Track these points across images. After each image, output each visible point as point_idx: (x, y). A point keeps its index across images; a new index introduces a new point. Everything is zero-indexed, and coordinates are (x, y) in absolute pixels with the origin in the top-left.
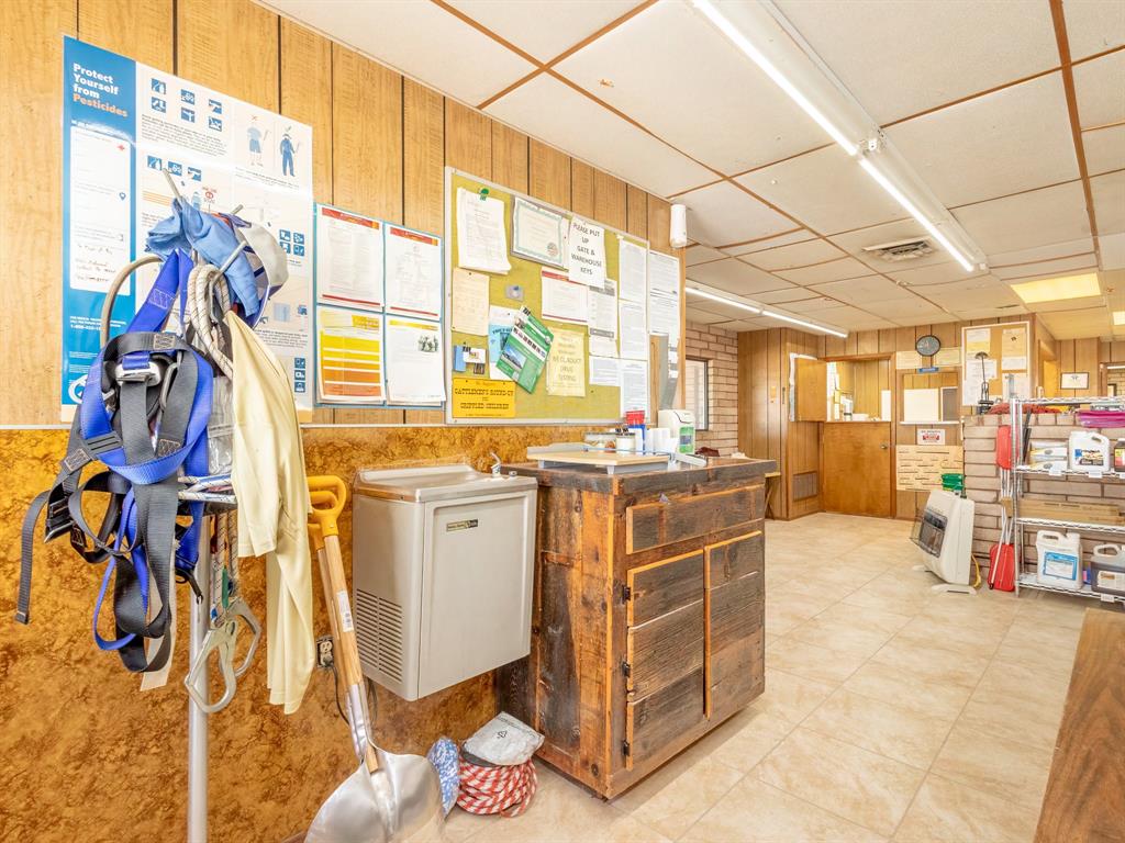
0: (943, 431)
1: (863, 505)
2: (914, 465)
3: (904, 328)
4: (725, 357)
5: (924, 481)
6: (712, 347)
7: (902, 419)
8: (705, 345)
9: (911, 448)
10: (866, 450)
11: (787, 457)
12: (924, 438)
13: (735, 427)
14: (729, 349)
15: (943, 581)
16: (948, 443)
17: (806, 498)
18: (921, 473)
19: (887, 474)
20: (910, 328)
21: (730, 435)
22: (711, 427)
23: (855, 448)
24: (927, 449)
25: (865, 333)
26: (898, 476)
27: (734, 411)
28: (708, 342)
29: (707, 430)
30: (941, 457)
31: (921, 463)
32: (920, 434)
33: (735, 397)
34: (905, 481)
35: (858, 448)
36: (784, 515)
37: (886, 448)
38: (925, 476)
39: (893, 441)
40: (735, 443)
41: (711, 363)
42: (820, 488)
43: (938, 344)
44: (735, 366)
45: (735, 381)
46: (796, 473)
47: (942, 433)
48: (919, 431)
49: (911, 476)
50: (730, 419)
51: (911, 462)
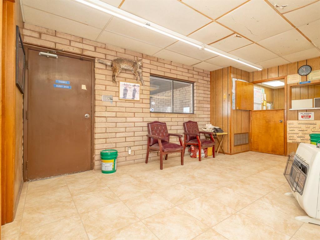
0: (313, 113)
1: (270, 149)
2: (296, 131)
3: (292, 63)
4: (203, 82)
5: (302, 138)
6: (195, 76)
7: (291, 107)
8: (191, 76)
9: (295, 122)
10: (272, 123)
11: (231, 126)
12: (302, 117)
13: (209, 113)
14: (205, 78)
15: (305, 214)
16: (315, 119)
17: (241, 145)
18: (300, 134)
19: (282, 134)
20: (295, 63)
21: (206, 116)
22: (195, 112)
23: (267, 122)
24: (303, 122)
25: (271, 68)
26: (288, 136)
27: (209, 106)
28: (193, 74)
29: (193, 113)
30: (312, 126)
31: (300, 129)
32: (300, 115)
33: (209, 100)
34: (292, 138)
35: (268, 122)
36: (229, 152)
37: (281, 122)
38: (303, 135)
39: (286, 118)
40: (209, 120)
41: (195, 84)
42: (250, 140)
43: (310, 69)
44: (209, 86)
45: (209, 93)
46: (236, 133)
47: (312, 114)
48: (299, 113)
49: (295, 136)
50: (206, 109)
51: (295, 129)
